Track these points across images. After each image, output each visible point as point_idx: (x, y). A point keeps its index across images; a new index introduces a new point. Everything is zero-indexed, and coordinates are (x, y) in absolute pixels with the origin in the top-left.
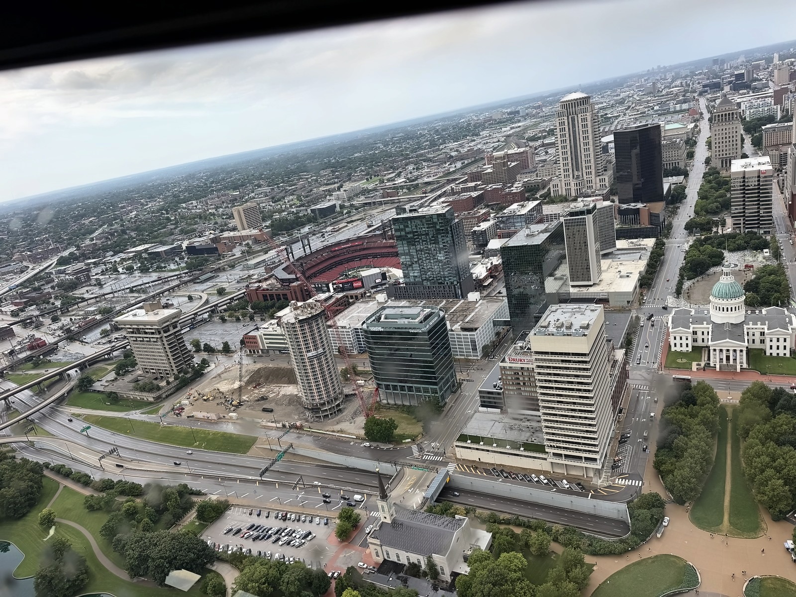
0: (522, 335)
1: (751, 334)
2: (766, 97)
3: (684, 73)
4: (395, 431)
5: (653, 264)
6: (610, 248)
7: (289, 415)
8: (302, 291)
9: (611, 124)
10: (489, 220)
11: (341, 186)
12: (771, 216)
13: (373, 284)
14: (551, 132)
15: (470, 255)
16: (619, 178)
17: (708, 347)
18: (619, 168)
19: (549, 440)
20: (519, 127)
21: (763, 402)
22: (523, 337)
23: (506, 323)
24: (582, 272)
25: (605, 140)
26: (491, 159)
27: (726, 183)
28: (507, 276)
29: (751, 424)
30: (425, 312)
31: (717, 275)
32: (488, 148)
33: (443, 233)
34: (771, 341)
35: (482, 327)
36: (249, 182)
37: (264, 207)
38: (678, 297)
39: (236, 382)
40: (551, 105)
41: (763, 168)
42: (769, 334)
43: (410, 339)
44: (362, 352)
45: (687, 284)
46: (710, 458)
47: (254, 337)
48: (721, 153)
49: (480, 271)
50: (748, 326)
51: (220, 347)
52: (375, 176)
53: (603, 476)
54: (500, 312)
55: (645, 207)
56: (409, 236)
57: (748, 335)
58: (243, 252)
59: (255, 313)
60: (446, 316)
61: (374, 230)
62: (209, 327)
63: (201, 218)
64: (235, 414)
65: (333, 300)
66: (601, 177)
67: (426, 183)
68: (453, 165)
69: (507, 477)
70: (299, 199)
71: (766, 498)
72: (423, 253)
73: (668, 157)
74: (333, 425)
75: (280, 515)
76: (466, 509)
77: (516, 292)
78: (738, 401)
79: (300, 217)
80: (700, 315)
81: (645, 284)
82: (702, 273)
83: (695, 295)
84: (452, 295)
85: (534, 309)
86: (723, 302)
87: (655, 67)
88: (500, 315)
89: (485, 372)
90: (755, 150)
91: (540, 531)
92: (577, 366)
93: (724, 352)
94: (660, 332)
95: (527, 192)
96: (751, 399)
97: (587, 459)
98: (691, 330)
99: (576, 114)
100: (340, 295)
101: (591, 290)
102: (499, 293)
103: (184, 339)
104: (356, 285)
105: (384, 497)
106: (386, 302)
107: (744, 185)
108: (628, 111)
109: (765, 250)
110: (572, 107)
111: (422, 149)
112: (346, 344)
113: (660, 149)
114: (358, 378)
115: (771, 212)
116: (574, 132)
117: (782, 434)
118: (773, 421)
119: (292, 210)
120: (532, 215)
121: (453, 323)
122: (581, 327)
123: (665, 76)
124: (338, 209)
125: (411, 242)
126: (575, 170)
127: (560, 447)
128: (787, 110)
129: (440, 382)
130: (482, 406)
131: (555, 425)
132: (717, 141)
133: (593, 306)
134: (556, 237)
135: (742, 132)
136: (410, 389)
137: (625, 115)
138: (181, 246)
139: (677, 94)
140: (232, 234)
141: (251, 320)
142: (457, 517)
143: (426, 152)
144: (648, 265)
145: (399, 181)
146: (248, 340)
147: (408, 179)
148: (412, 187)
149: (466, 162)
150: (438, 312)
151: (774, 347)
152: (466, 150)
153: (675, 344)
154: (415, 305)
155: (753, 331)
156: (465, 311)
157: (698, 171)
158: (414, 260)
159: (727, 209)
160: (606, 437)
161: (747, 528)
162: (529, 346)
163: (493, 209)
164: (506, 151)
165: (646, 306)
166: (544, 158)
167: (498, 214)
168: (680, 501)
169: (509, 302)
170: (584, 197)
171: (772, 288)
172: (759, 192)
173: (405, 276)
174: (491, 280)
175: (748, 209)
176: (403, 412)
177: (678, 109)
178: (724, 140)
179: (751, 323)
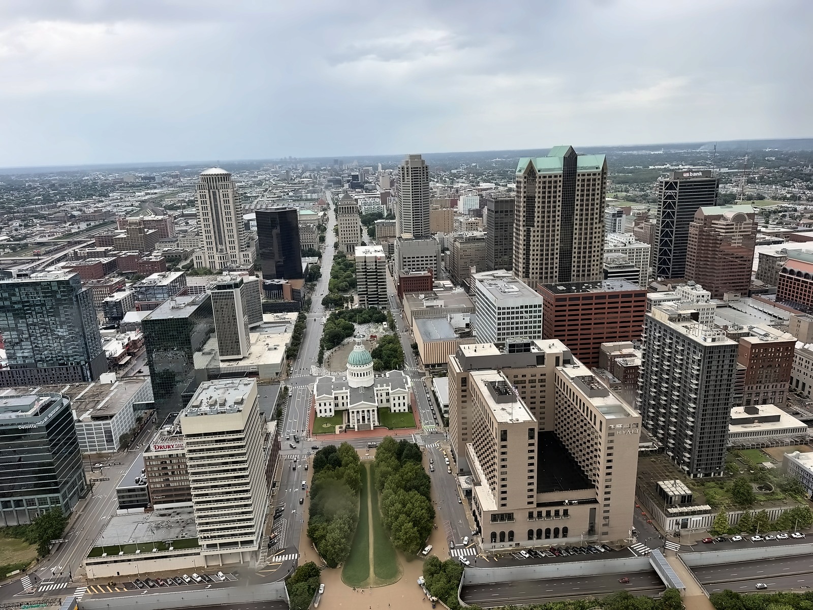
0: (169, 418)
1: (379, 395)
2: (375, 197)
3: (312, 167)
5: (297, 337)
6: (257, 321)
9: (251, 203)
10: (124, 290)
12: (386, 295)
14: (192, 203)
15: (101, 329)
16: (263, 255)
17: (347, 410)
18: (262, 245)
19: (202, 531)
20: (156, 193)
21: (392, 454)
22: (170, 421)
23: (149, 406)
24: (231, 346)
25: (247, 217)
26: (124, 224)
27: (351, 265)
28: (149, 352)
29: (384, 475)
31: (350, 345)
32: (120, 211)
33: (65, 304)
34: (394, 399)
35: (120, 414)
38: (320, 367)
40: (189, 176)
41: (379, 255)
42: (392, 394)
43: (19, 438)
45: (327, 354)
46: (356, 515)
48: (346, 240)
49: (114, 347)
50: (377, 389)
54: (141, 394)
55: (287, 283)
56: (16, 306)
57: (377, 396)
60: (72, 403)
66: (244, 253)
67: (39, 243)
68: (76, 226)
71: (401, 542)
73: (306, 239)
77: (158, 369)
78: (373, 457)
80: (339, 382)
81: (291, 356)
82: (338, 344)
83: (334, 364)
84: (78, 378)
85: (181, 388)
86: (357, 368)
87: (288, 157)
88: (142, 398)
89: (123, 466)
90: (371, 239)
92: (232, 444)
94: (307, 400)
95: (167, 262)
96: (383, 453)
97: (243, 543)
98: (333, 396)
99: (217, 188)
101: (241, 363)
102: (140, 372)
107: (366, 268)
108: (266, 193)
109: (384, 323)
110: (213, 182)
111: (33, 204)
113: (298, 231)
115: (386, 291)
116: (216, 206)
117: (408, 481)
118: (401, 470)
120: (175, 286)
121: (81, 411)
122: (236, 403)
123: (296, 166)
125: (19, 315)
126: (218, 243)
127: (215, 537)
128: (390, 209)
129: (62, 487)
130: (121, 508)
131: (210, 513)
132: (342, 229)
133: (246, 380)
134: (204, 310)
135: (361, 224)
136: (18, 503)
137: (263, 196)
139: (307, 184)
143: (39, 208)
144: (293, 337)
148: (18, 247)
149: (93, 224)
150: (61, 400)
151: (397, 405)
152: (92, 210)
153: (321, 410)
154: (26, 394)
155: (381, 392)
156: (96, 396)
157: (329, 254)
158: (24, 336)
159: (354, 288)
160: (261, 516)
161: (389, 575)
162: (178, 429)
163: (128, 278)
164: (142, 216)
165: (294, 377)
166: (184, 228)
167: (135, 284)
168: (332, 565)
169: (153, 382)
170: (230, 271)
171: (392, 354)
172: (376, 275)
173: (10, 357)
174: (129, 358)
175: (370, 288)
176: (7, 536)
177: (309, 197)
178: (348, 229)
179: (379, 385)
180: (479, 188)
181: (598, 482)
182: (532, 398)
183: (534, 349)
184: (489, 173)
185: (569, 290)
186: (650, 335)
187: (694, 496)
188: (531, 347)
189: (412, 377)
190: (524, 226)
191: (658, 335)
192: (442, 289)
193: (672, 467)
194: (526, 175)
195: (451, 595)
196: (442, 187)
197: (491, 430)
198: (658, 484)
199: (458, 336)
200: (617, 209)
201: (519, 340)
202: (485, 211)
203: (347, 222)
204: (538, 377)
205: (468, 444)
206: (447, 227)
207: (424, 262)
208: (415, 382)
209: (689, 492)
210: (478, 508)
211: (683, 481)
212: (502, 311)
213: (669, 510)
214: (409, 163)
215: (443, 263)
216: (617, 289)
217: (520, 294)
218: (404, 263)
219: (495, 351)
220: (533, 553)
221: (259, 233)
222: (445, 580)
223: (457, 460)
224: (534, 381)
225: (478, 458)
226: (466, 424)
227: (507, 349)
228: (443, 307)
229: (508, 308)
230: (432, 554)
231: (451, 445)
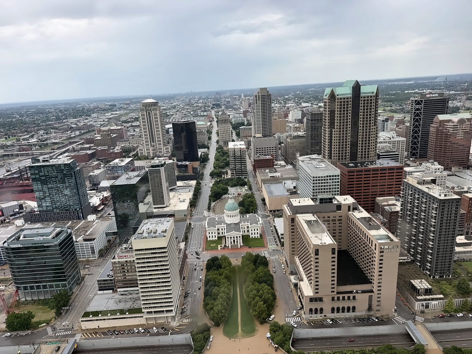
0: (126, 240)
1: (243, 228)
2: (240, 113)
3: (203, 97)
4: (32, 320)
5: (196, 194)
6: (174, 186)
9: (170, 118)
10: (100, 169)
12: (246, 170)
13: (12, 213)
14: (137, 119)
15: (88, 191)
16: (176, 148)
17: (225, 236)
18: (176, 142)
19: (144, 304)
20: (117, 114)
21: (251, 262)
22: (126, 242)
23: (114, 233)
24: (159, 200)
25: (167, 126)
26: (99, 131)
27: (226, 153)
28: (114, 203)
29: (247, 274)
30: (56, 231)
31: (226, 199)
32: (98, 124)
33: (69, 177)
34: (252, 230)
35: (98, 238)
38: (209, 211)
40: (135, 104)
41: (242, 147)
42: (251, 227)
43: (45, 251)
44: (2, 264)
45: (213, 204)
46: (230, 297)
48: (223, 138)
49: (95, 201)
50: (242, 224)
52: (12, 136)
53: (177, 320)
54: (110, 227)
55: (190, 164)
56: (42, 178)
60: (72, 232)
61: (12, 173)
66: (166, 147)
67: (53, 143)
68: (73, 133)
71: (257, 313)
72: (53, 190)
73: (200, 138)
77: (119, 213)
78: (240, 263)
80: (220, 220)
81: (193, 205)
82: (219, 198)
83: (217, 210)
84: (75, 217)
85: (132, 223)
86: (230, 212)
87: (190, 92)
88: (110, 229)
89: (101, 267)
90: (237, 138)
92: (161, 255)
93: (232, 238)
94: (202, 231)
95: (124, 152)
96: (246, 261)
97: (167, 311)
98: (217, 228)
99: (151, 111)
101: (165, 209)
102: (109, 214)
106: (24, 225)
107: (235, 155)
108: (178, 113)
109: (245, 186)
110: (148, 107)
111: (50, 121)
113: (196, 134)
115: (246, 168)
116: (150, 121)
117: (260, 278)
118: (256, 271)
120: (128, 166)
121: (77, 236)
122: (162, 232)
123: (195, 97)
125: (44, 183)
126: (152, 142)
127: (151, 307)
128: (249, 120)
129: (68, 278)
130: (100, 290)
131: (148, 294)
132: (221, 132)
133: (168, 219)
134: (144, 179)
135: (232, 129)
136: (45, 287)
137: (176, 114)
139: (201, 107)
143: (53, 123)
144: (193, 195)
145: (33, 141)
148: (43, 145)
149: (82, 132)
150: (67, 230)
151: (253, 234)
152: (82, 124)
153: (210, 236)
154: (48, 226)
155: (244, 226)
156: (85, 228)
157: (213, 147)
158: (47, 194)
159: (228, 166)
160: (177, 296)
161: (250, 331)
162: (131, 247)
163: (102, 162)
164: (109, 127)
165: (194, 217)
166: (133, 133)
167: (106, 165)
168: (217, 325)
169: (116, 220)
170: (158, 157)
171: (250, 205)
172: (241, 158)
173: (39, 206)
174: (103, 206)
175: (237, 166)
176: (39, 304)
177: (202, 114)
178: (224, 132)
179: (243, 222)
180: (301, 106)
181: (374, 280)
182: (333, 230)
183: (335, 201)
184: (307, 97)
185: (356, 166)
186: (406, 193)
187: (433, 289)
188: (333, 200)
189: (262, 218)
190: (328, 128)
191: (410, 192)
192: (279, 166)
193: (419, 272)
194: (330, 98)
195: (286, 344)
196: (279, 106)
197: (309, 249)
198: (410, 282)
199: (289, 193)
200: (385, 117)
201: (325, 196)
202: (305, 120)
203: (224, 128)
204: (337, 218)
205: (295, 257)
206: (282, 130)
207: (269, 151)
208: (264, 221)
209: (430, 287)
210: (302, 294)
211: (426, 280)
212: (315, 179)
213: (417, 297)
214: (260, 93)
215: (280, 151)
216: (386, 165)
217: (326, 169)
218: (257, 152)
219: (311, 203)
220: (334, 321)
221: (174, 135)
222: (282, 336)
223: (289, 266)
224: (335, 220)
225: (302, 265)
226: (294, 245)
227: (318, 201)
228: (280, 177)
229: (319, 177)
230: (274, 320)
231: (285, 257)
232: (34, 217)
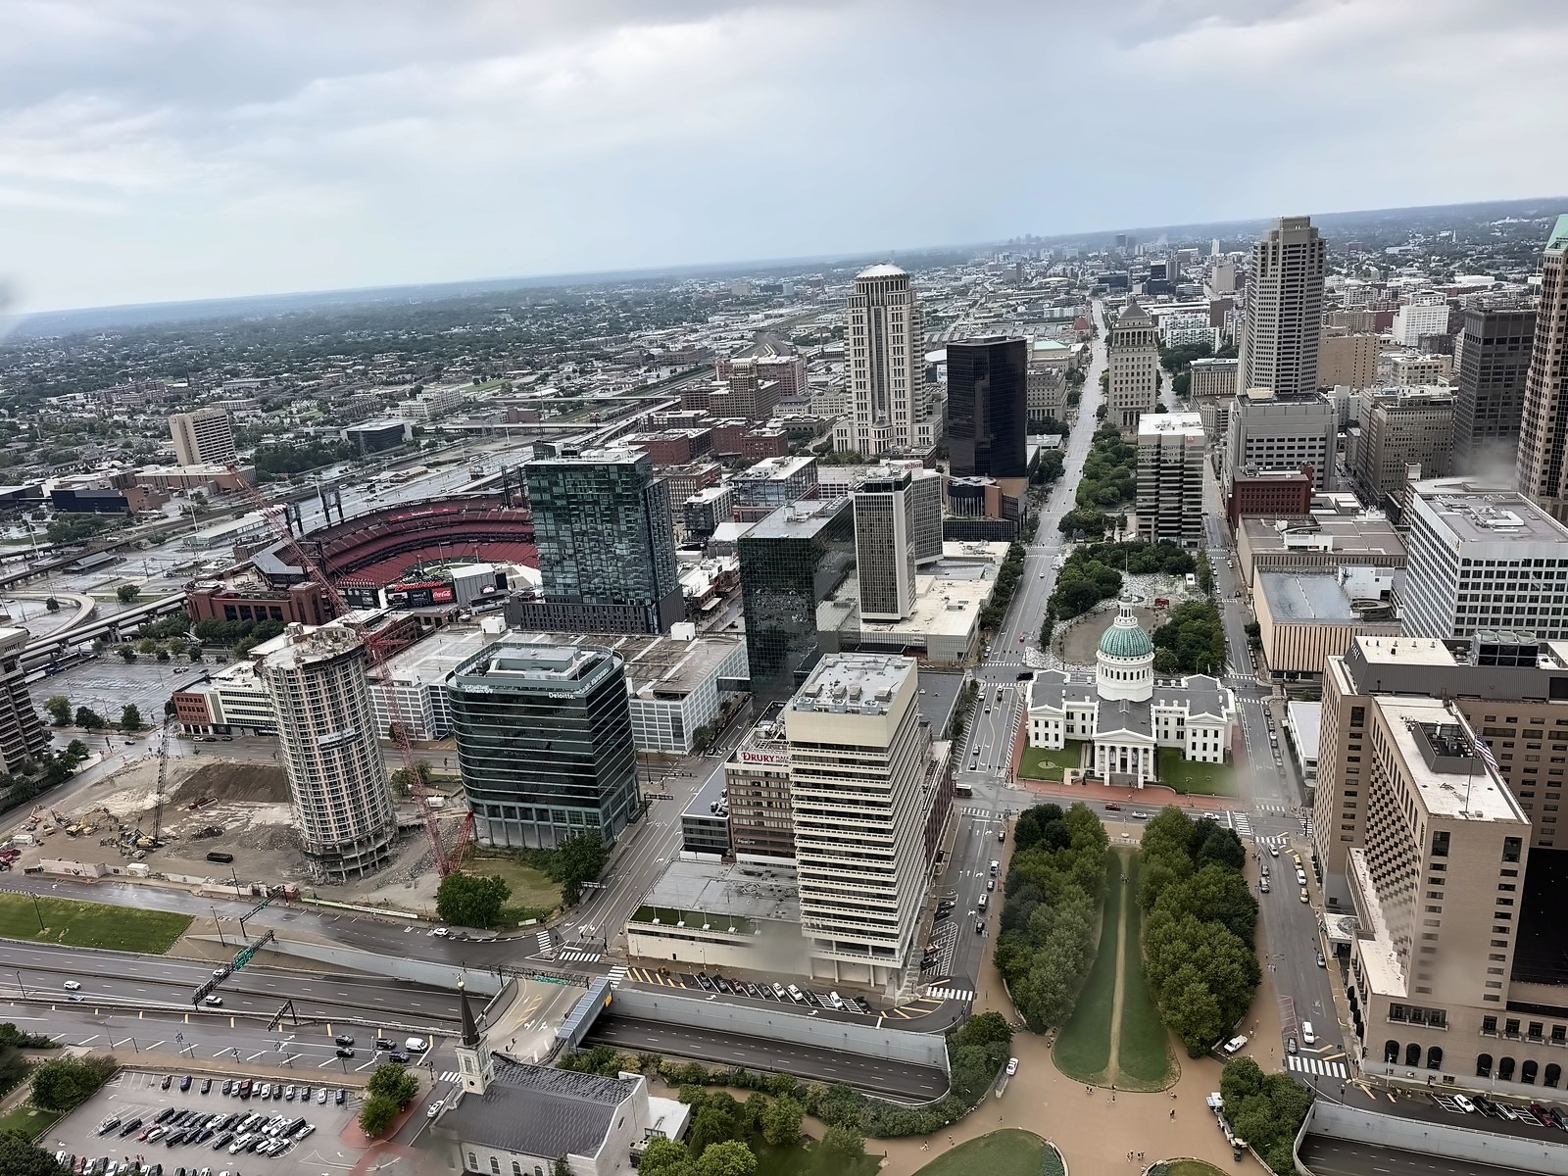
0: (770, 709)
1: (1162, 721)
2: (1198, 311)
3: (1069, 253)
4: (503, 903)
5: (1003, 589)
6: (932, 555)
7: (269, 870)
8: (315, 602)
9: (944, 329)
10: (718, 486)
11: (419, 390)
12: (1199, 517)
13: (477, 597)
14: (838, 333)
15: (679, 549)
16: (953, 431)
17: (1091, 742)
18: (952, 411)
19: (809, 913)
20: (781, 316)
21: (1179, 844)
22: (772, 713)
23: (741, 685)
24: (882, 596)
25: (932, 357)
26: (726, 369)
27: (1130, 453)
28: (747, 594)
29: (1158, 880)
30: (583, 659)
31: (1109, 614)
32: (723, 348)
33: (629, 503)
34: (1194, 735)
35: (696, 692)
36: (211, 364)
37: (242, 419)
39: (150, 796)
40: (839, 282)
41: (1190, 432)
42: (1190, 722)
43: (549, 712)
44: (442, 735)
45: (1060, 627)
46: (1091, 945)
47: (200, 698)
48: (1124, 400)
49: (696, 581)
50: (1158, 708)
51: (117, 717)
52: (493, 376)
53: (905, 983)
54: (730, 664)
55: (994, 484)
56: (559, 503)
57: (1157, 723)
58: (186, 512)
59: (204, 645)
60: (626, 667)
61: (485, 485)
62: (93, 670)
63: (92, 431)
64: (142, 866)
65: (385, 625)
66: (921, 425)
67: (599, 402)
68: (654, 374)
69: (725, 990)
70: (322, 407)
71: (1179, 1016)
72: (586, 539)
73: (1037, 399)
74: (368, 892)
75: (235, 1087)
76: (641, 1059)
77: (763, 626)
78: (1138, 842)
79: (323, 447)
80: (1080, 684)
81: (989, 625)
82: (1085, 609)
83: (1074, 648)
84: (639, 626)
85: (795, 660)
86: (1119, 662)
87: (1023, 237)
88: (731, 670)
89: (696, 780)
90: (1178, 400)
91: (784, 1095)
93: (1118, 751)
94: (1012, 712)
95: (791, 439)
96: (1160, 838)
97: (877, 950)
98: (1064, 711)
99: (882, 303)
100: (402, 615)
101: (898, 629)
102: (732, 626)
103: (31, 696)
104: (439, 595)
105: (472, 1039)
106: (503, 633)
107: (1158, 460)
108: (974, 310)
109: (1188, 576)
110: (877, 291)
111: (594, 335)
112: (409, 718)
113: (1025, 384)
114: (431, 791)
115: (1199, 510)
116: (879, 337)
117: (1208, 901)
118: (1195, 877)
119: (306, 430)
120: (798, 483)
121: (639, 681)
122: (877, 698)
123: (1039, 254)
124: (408, 435)
125: (562, 516)
126: (877, 406)
127: (828, 928)
128: (1230, 337)
129: (605, 800)
130: (687, 848)
131: (823, 885)
132: (1118, 379)
133: (899, 659)
134: (839, 527)
135: (1159, 367)
136: (542, 814)
137: (967, 315)
138: (38, 488)
139: (1056, 289)
140: (163, 471)
141: (194, 659)
142: (622, 1075)
143: (602, 342)
144: (995, 589)
145: (545, 392)
146: (183, 704)
147: (562, 390)
148: (570, 406)
149: (679, 370)
150: (611, 659)
151: (1199, 746)
152: (679, 346)
153: (1037, 734)
154: (565, 643)
155: (1165, 715)
156: (663, 660)
157: (1085, 427)
158: (567, 551)
159: (1130, 499)
160: (912, 908)
161: (1150, 1073)
162: (782, 731)
163: (727, 465)
164: (755, 357)
165: (991, 664)
166: (823, 379)
167: (736, 475)
168: (1037, 1027)
169: (749, 646)
170: (892, 458)
171: (1198, 642)
172: (1181, 474)
173: (547, 583)
174: (717, 600)
175: (1164, 502)
176: (523, 862)
177: (1057, 315)
178: (1130, 378)
179: (1162, 701)
180: (1452, 286)
182: (1526, 771)
183: (1546, 660)
184: (1482, 253)
188: (1540, 657)
189: (1240, 694)
190: (1554, 374)
192: (1333, 512)
195: (1279, 1145)
196: (1359, 286)
197: (1411, 826)
199: (1358, 615)
201: (1507, 637)
202: (1460, 338)
203: (1130, 363)
204: (1550, 726)
205: (1353, 850)
207: (1296, 452)
208: (1246, 706)
210: (1361, 985)
212: (1472, 568)
214: (1281, 235)
215: (1342, 454)
217: (1526, 533)
218: (1249, 452)
219: (1444, 658)
220: (1485, 1106)
221: (950, 387)
222: (1268, 1113)
223: (1324, 878)
224: (1539, 735)
225: (1375, 881)
226: (1353, 806)
227: (1475, 655)
228: (1329, 549)
229: (1489, 564)
230: (1244, 1053)
231: (1314, 846)
232: (531, 613)
